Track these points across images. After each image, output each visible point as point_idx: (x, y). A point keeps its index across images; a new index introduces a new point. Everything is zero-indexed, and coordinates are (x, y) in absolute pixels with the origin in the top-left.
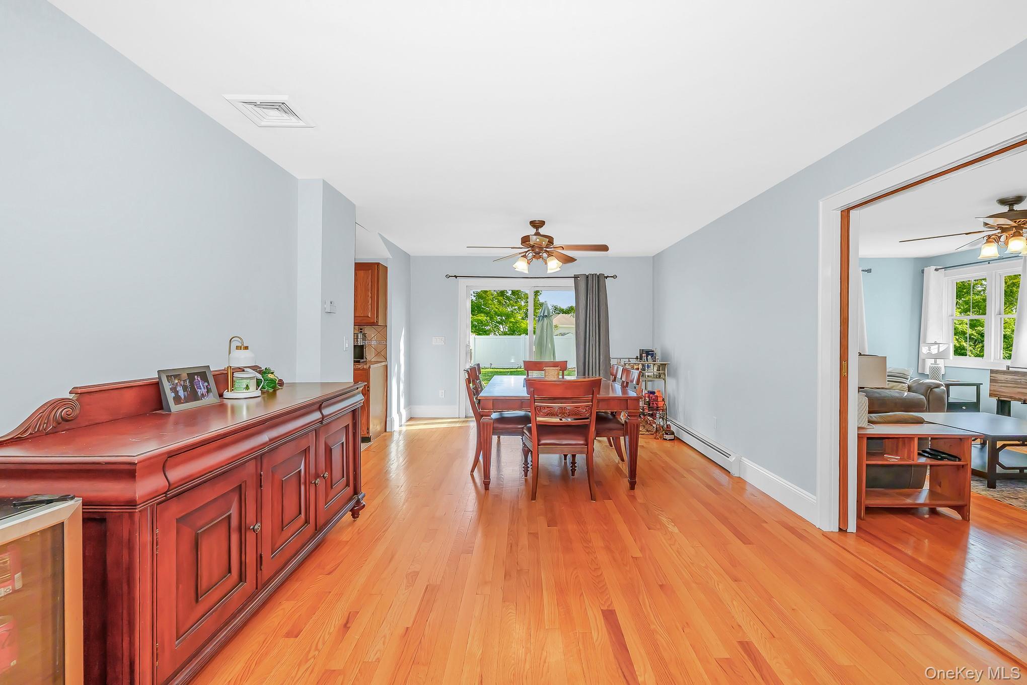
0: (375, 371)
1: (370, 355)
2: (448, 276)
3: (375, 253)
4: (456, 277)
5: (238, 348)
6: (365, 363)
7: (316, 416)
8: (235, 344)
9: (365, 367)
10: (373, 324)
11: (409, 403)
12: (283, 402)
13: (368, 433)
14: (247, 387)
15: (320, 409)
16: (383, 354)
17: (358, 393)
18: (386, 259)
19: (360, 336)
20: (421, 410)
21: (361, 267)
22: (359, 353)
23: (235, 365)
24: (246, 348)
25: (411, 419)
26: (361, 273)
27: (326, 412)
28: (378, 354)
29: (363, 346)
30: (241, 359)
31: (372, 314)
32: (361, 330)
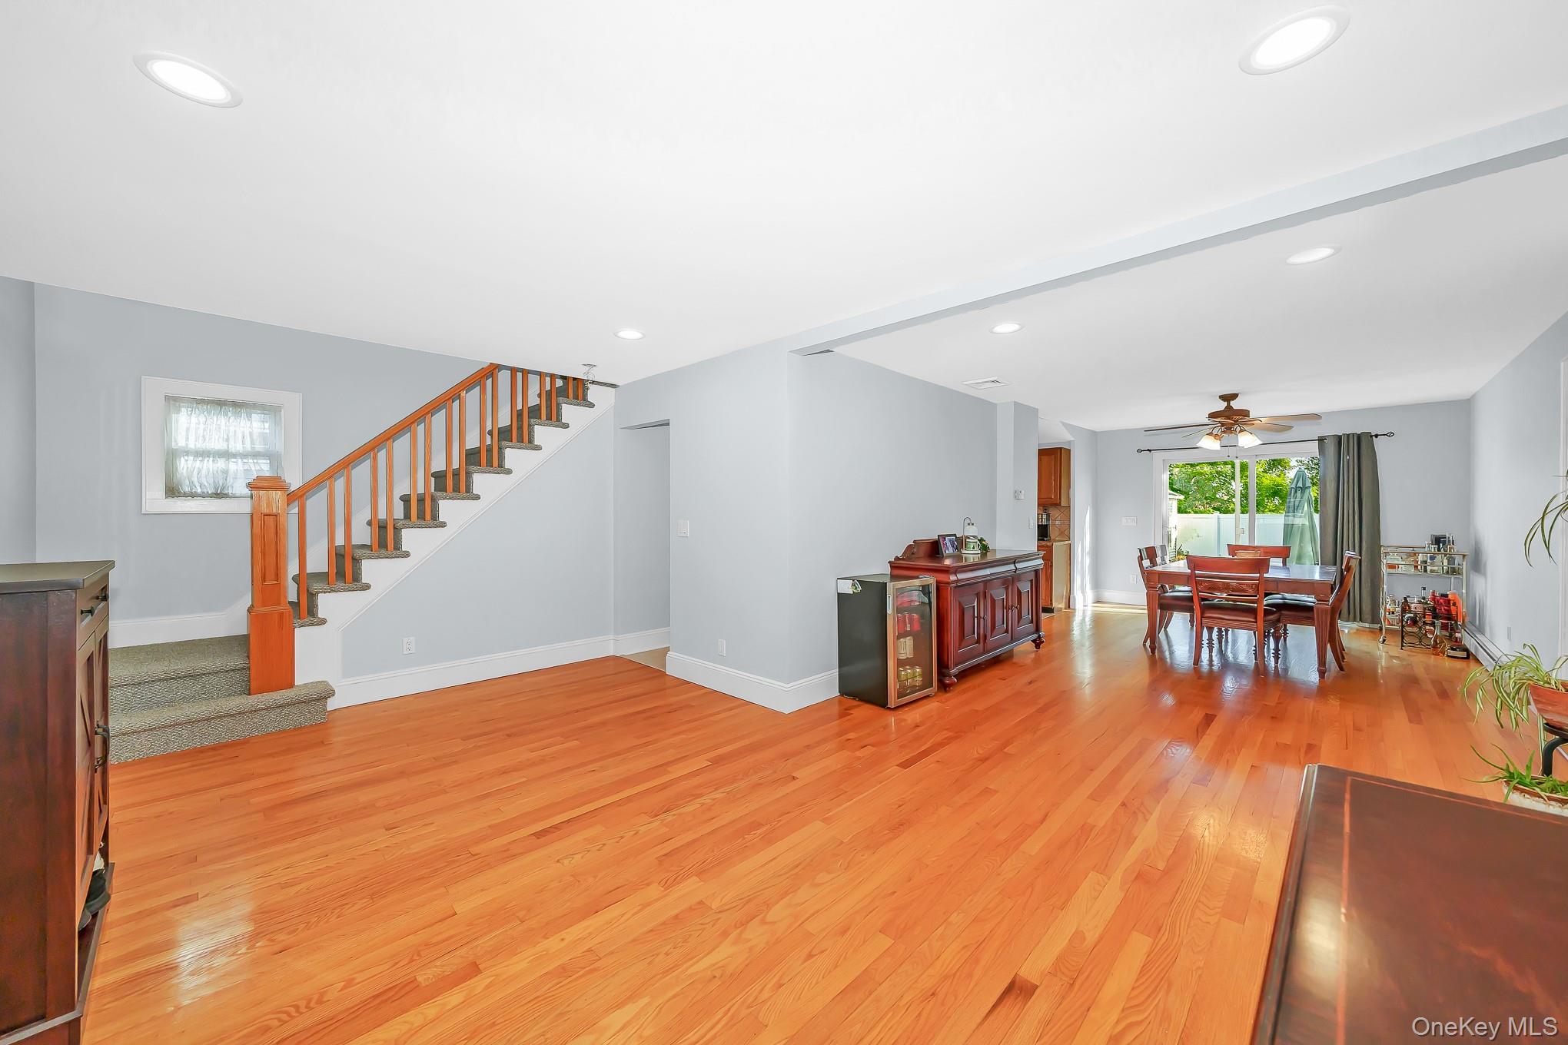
0: (1058, 547)
1: (1053, 533)
2: (1140, 451)
3: (1057, 436)
4: (1150, 451)
5: (969, 524)
6: (1049, 540)
7: (1012, 567)
8: (968, 521)
9: (1048, 544)
10: (1057, 505)
11: (1097, 585)
12: (990, 557)
13: (1052, 604)
14: (974, 548)
15: (1014, 563)
16: (1066, 534)
17: (1040, 558)
18: (1069, 442)
19: (1045, 516)
20: (1108, 595)
21: (1043, 453)
22: (1043, 532)
23: (966, 534)
24: (973, 524)
25: (1098, 602)
26: (1045, 458)
27: (1019, 566)
28: (1062, 533)
29: (1047, 525)
30: (971, 531)
31: (1056, 496)
32: (1045, 511)
